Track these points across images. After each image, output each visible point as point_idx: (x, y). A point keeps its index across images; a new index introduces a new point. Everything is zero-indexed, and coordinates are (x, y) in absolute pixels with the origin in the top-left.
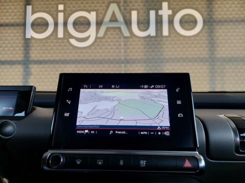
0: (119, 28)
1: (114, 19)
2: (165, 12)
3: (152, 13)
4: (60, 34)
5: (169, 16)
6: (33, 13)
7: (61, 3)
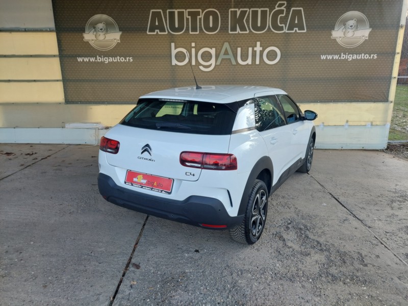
0: (230, 59)
1: (226, 53)
2: (258, 48)
3: (250, 49)
4: (194, 63)
5: (260, 51)
6: (176, 48)
7: (193, 42)
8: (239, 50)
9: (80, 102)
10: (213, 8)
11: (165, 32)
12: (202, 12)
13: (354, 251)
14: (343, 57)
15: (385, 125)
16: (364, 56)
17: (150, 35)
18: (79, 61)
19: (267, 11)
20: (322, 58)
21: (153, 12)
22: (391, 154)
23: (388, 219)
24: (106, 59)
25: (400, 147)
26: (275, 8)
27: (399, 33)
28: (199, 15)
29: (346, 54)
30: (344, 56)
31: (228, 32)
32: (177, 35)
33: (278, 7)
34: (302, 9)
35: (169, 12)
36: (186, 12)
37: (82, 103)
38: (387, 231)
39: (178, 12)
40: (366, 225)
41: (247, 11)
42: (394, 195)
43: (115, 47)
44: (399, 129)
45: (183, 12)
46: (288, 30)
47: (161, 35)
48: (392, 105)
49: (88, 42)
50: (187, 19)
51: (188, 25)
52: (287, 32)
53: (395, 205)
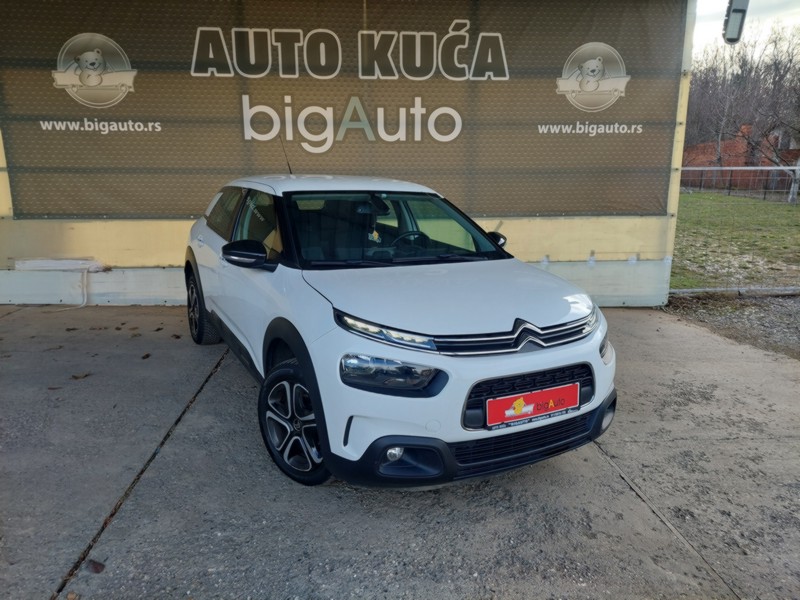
0: (362, 130)
1: (355, 118)
2: (418, 110)
3: (403, 111)
4: (290, 136)
5: (422, 115)
6: (252, 106)
7: (288, 94)
8: (381, 112)
9: (47, 214)
10: (326, 27)
11: (229, 72)
12: (305, 36)
13: (575, 508)
14: (580, 129)
15: (662, 259)
16: (618, 129)
17: (197, 78)
18: (44, 128)
19: (432, 36)
20: (541, 132)
21: (202, 32)
22: (675, 314)
23: (651, 439)
24: (104, 126)
25: (691, 301)
26: (448, 33)
27: (681, 86)
28: (299, 41)
29: (584, 125)
30: (582, 126)
31: (357, 76)
32: (255, 79)
33: (453, 30)
34: (499, 35)
35: (236, 33)
36: (271, 34)
37: (51, 216)
38: (646, 463)
39: (255, 33)
40: (606, 454)
41: (393, 36)
42: (669, 392)
43: (123, 101)
44: (694, 267)
45: (265, 34)
46: (473, 76)
47: (219, 78)
48: (673, 222)
49: (64, 90)
50: (275, 49)
51: (275, 59)
52: (472, 79)
53: (669, 410)
